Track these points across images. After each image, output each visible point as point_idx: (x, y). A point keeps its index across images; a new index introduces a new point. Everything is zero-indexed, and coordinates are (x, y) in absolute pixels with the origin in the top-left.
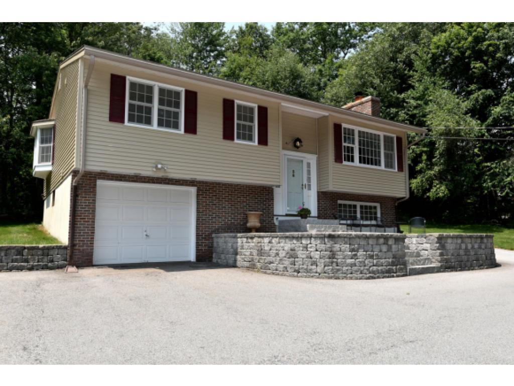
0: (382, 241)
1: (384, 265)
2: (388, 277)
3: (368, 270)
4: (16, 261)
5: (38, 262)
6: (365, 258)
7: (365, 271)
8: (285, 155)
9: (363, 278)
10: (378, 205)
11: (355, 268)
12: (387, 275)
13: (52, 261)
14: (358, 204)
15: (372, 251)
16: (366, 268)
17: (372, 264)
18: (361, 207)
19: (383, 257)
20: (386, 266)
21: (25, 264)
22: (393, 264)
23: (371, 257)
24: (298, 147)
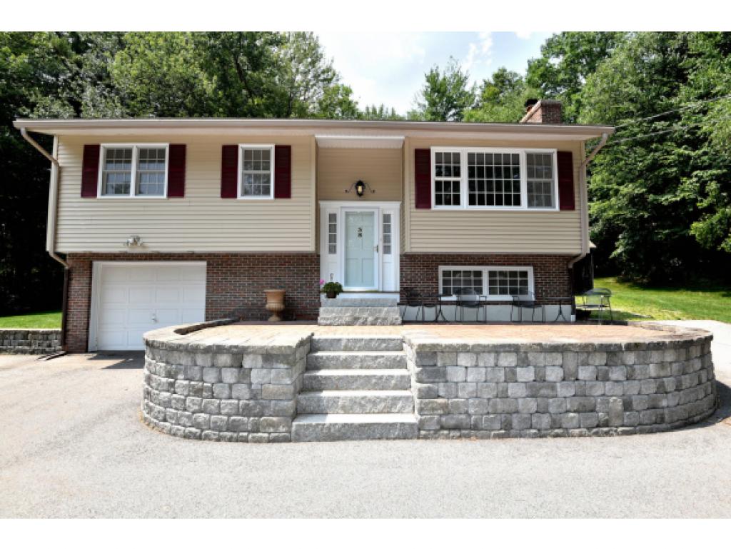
0: (224, 359)
1: (223, 412)
2: (230, 440)
3: (188, 417)
4: (20, 344)
5: (39, 346)
6: (186, 393)
7: (184, 420)
8: (342, 207)
9: (179, 433)
10: (530, 270)
11: (171, 411)
12: (229, 434)
13: (50, 346)
14: (485, 270)
15: (202, 380)
16: (187, 413)
17: (196, 408)
18: (492, 274)
19: (224, 396)
20: (229, 415)
21: (26, 348)
22: (247, 411)
23: (198, 392)
24: (360, 195)
